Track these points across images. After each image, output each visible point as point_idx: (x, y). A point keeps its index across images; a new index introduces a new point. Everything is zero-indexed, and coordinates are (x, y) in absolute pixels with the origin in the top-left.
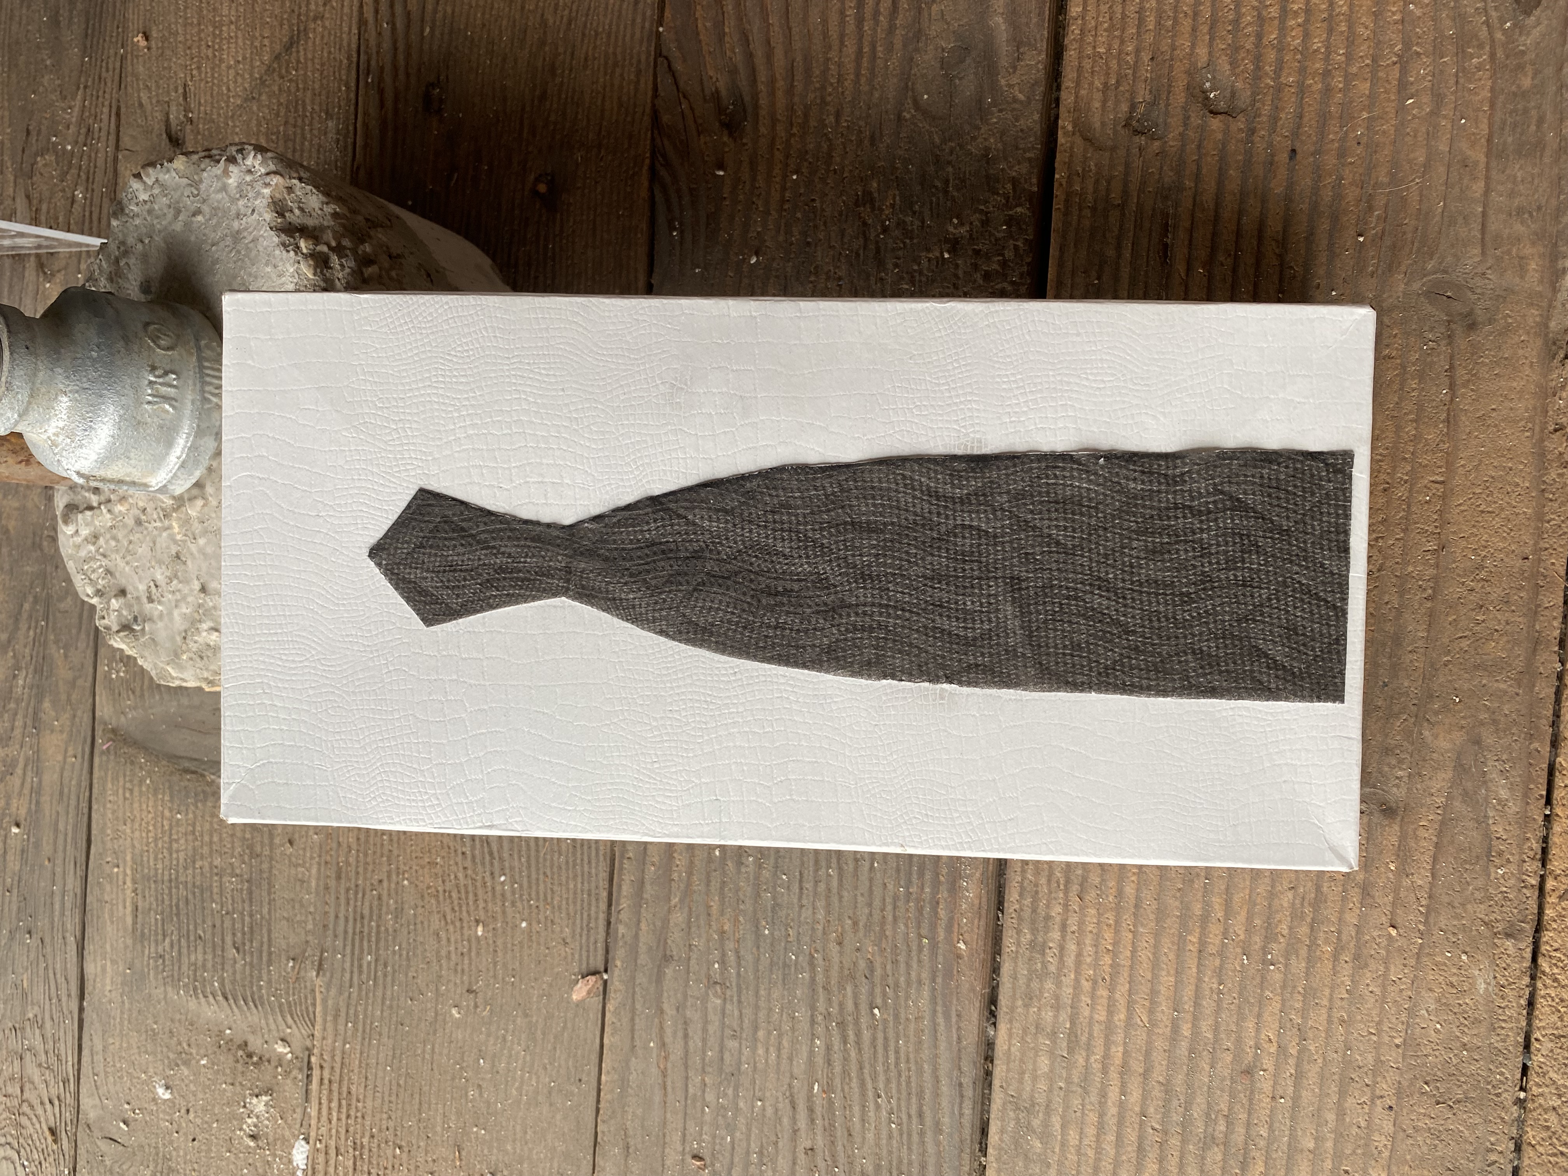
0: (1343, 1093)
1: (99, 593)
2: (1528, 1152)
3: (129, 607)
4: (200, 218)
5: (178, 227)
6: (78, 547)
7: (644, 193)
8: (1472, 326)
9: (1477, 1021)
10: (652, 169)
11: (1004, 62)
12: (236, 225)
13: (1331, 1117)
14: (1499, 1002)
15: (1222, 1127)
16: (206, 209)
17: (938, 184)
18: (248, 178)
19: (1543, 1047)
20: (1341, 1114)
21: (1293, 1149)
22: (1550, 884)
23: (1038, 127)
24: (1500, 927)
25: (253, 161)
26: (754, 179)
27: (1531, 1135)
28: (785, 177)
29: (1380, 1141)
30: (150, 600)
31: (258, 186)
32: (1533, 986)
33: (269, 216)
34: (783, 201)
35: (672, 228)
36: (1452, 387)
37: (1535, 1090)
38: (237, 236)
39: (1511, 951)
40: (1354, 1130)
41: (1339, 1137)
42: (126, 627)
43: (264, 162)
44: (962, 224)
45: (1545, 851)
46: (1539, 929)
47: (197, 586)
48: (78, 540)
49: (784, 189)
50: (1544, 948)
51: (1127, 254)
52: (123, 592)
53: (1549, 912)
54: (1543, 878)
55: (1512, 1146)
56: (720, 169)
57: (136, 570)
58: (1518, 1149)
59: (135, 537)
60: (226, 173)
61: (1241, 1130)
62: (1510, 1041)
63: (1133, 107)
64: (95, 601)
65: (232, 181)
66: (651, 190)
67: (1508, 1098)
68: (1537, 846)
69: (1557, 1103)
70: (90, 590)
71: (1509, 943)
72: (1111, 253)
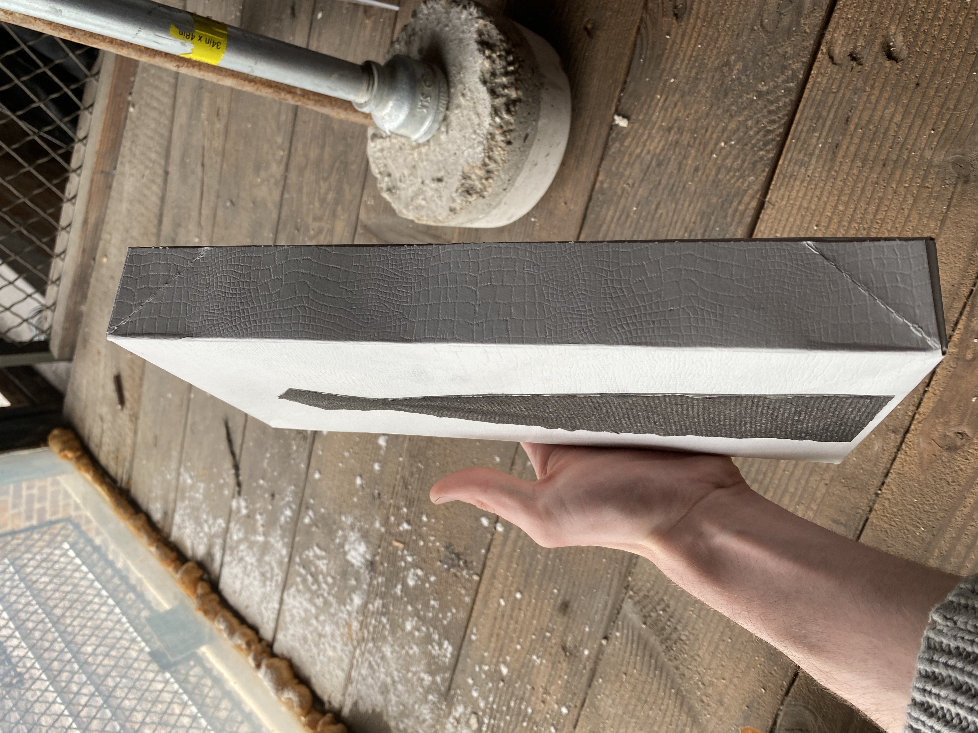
0: (810, 475)
1: (380, 173)
2: (874, 512)
3: (392, 182)
4: (447, 29)
5: (438, 29)
6: (375, 152)
7: (632, 39)
8: (966, 182)
9: (870, 461)
10: (639, 29)
11: (806, 12)
12: (461, 35)
13: (803, 482)
14: (881, 455)
15: (761, 477)
16: (450, 25)
17: (760, 64)
18: (470, 17)
19: (892, 476)
20: (807, 482)
21: (786, 490)
22: (917, 416)
23: (811, 47)
24: (891, 428)
25: (473, 10)
26: (682, 42)
27: (876, 506)
28: (695, 45)
29: (819, 495)
30: (401, 181)
31: (474, 22)
32: (896, 453)
33: (475, 36)
34: (691, 56)
35: (640, 58)
36: (948, 207)
37: (884, 491)
38: (461, 40)
39: (893, 438)
40: (810, 489)
41: (804, 490)
42: (389, 190)
43: (477, 12)
44: (765, 85)
45: (920, 404)
46: (907, 431)
47: (420, 180)
48: (376, 150)
49: (693, 51)
50: (906, 440)
51: (831, 116)
52: (389, 175)
53: (913, 427)
54: (915, 414)
55: (868, 509)
56: (668, 35)
57: (397, 168)
58: (871, 511)
59: (399, 154)
60: (461, 12)
61: (768, 479)
62: (881, 471)
63: (855, 47)
64: (378, 176)
65: (463, 16)
66: (636, 38)
67: (872, 491)
68: (917, 401)
69: (890, 497)
70: (377, 171)
71: (892, 435)
72: (824, 113)
